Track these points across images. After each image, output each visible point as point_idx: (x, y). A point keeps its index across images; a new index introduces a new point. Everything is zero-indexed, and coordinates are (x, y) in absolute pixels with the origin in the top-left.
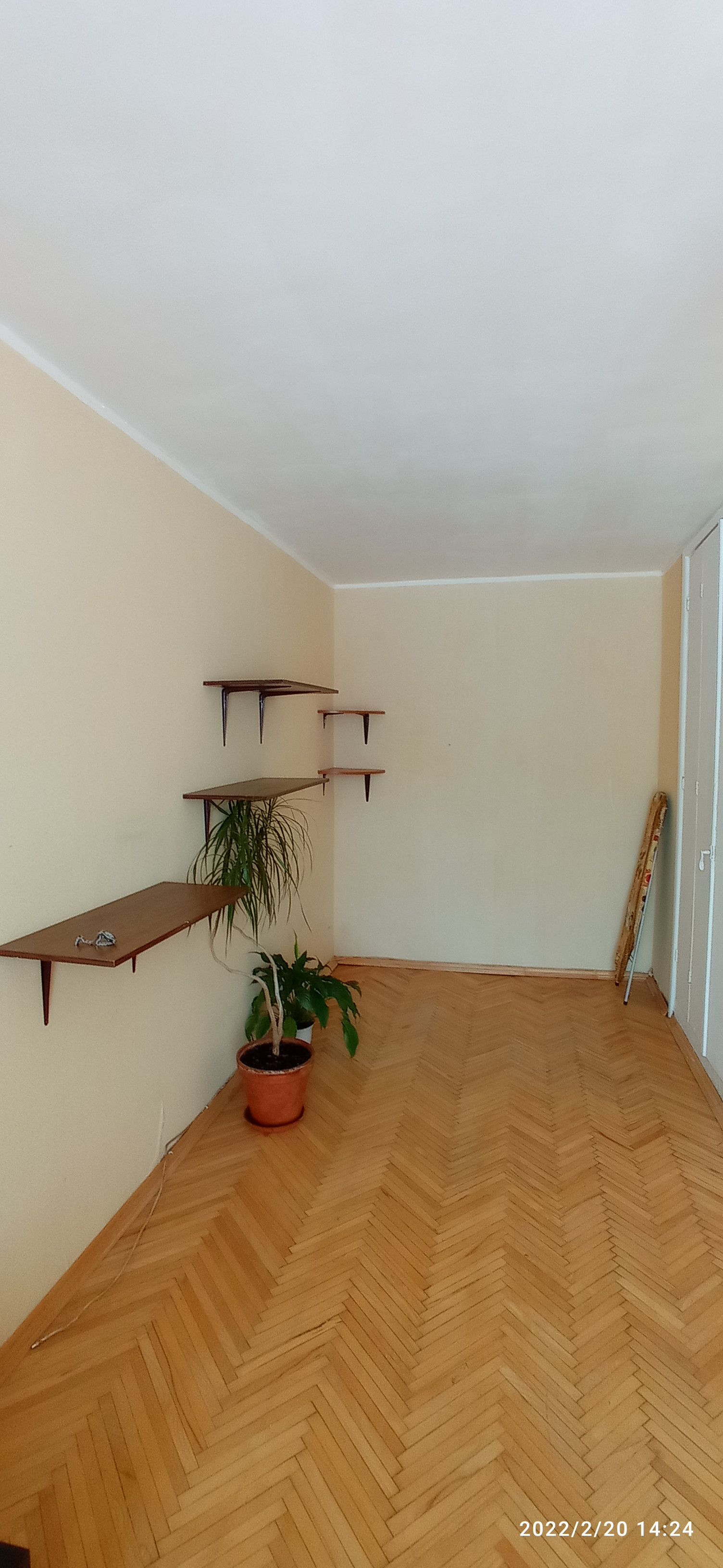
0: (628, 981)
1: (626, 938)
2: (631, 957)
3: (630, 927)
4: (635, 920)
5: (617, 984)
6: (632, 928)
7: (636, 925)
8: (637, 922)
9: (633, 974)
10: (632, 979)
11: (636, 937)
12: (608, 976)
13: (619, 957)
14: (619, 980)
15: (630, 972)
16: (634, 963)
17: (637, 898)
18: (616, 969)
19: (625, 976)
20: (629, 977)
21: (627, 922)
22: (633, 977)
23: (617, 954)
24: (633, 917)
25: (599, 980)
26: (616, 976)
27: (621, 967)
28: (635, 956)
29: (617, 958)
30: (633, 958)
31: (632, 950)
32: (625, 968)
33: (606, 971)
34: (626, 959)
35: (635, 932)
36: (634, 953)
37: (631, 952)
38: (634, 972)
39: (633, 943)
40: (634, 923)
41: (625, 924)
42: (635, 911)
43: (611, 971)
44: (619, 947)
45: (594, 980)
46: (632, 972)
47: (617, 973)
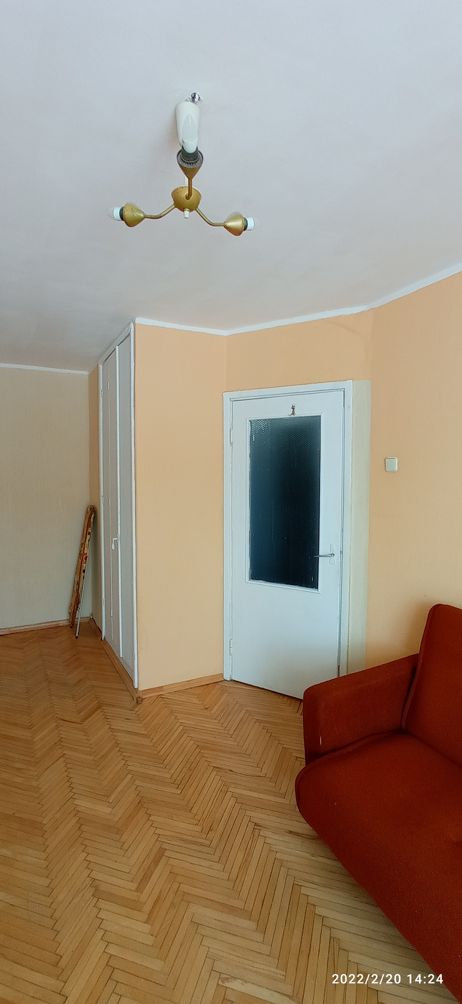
0: (77, 625)
1: (74, 597)
2: (78, 609)
3: (77, 590)
4: (79, 585)
5: (71, 627)
6: (78, 590)
7: (80, 588)
8: (80, 586)
9: (80, 619)
10: (80, 622)
11: (80, 595)
12: (65, 623)
13: (71, 610)
14: (72, 624)
15: (78, 618)
16: (80, 612)
17: (80, 571)
18: (70, 617)
19: (75, 621)
20: (78, 621)
21: (75, 587)
22: (80, 621)
23: (70, 608)
24: (78, 584)
25: (60, 626)
26: (70, 622)
27: (73, 615)
28: (81, 607)
29: (70, 611)
30: (79, 608)
31: (79, 604)
32: (75, 616)
33: (64, 620)
34: (76, 610)
35: (80, 593)
36: (80, 605)
37: (78, 605)
38: (80, 618)
39: (79, 600)
40: (79, 587)
41: (74, 589)
42: (79, 580)
43: (67, 620)
44: (71, 603)
45: (58, 627)
46: (79, 619)
47: (71, 620)
